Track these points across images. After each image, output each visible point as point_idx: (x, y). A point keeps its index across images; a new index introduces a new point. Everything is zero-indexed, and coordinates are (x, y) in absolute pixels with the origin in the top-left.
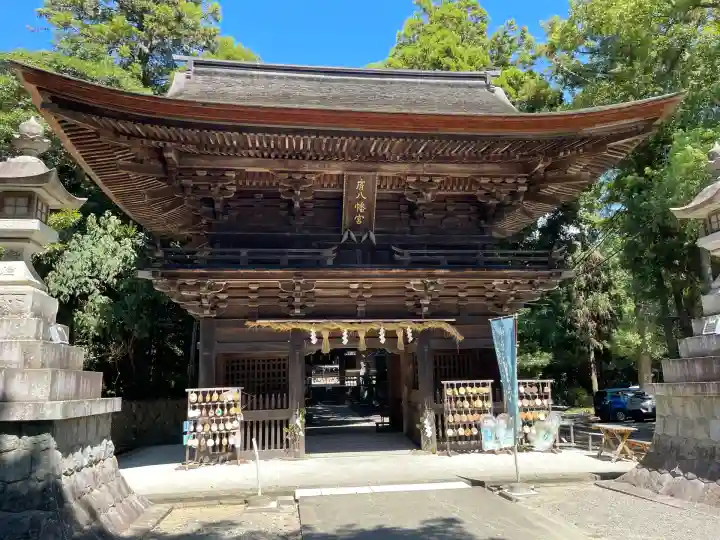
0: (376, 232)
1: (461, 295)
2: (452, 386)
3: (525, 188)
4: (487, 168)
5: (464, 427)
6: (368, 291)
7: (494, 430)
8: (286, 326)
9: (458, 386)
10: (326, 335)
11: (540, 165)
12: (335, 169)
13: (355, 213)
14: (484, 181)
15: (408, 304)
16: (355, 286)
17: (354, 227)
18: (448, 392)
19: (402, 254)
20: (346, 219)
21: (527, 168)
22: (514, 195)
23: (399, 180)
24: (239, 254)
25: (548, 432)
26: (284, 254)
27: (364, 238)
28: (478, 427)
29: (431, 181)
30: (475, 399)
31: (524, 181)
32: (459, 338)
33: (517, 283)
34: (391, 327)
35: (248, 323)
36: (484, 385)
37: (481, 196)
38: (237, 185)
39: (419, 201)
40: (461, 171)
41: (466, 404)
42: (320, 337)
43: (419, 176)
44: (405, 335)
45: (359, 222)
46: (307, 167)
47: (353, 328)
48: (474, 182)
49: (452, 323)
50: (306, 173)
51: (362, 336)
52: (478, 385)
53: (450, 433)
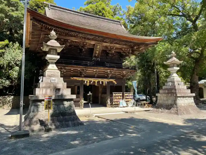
0: (100, 58)
1: (116, 74)
2: (115, 93)
3: (131, 52)
4: (124, 46)
5: (116, 102)
6: (97, 72)
7: (122, 103)
8: (80, 79)
9: (116, 93)
10: (88, 82)
11: (135, 47)
12: (93, 43)
13: (96, 53)
14: (124, 49)
15: (106, 75)
16: (95, 71)
17: (95, 57)
18: (114, 95)
19: (107, 64)
20: (94, 54)
21: (132, 47)
22: (129, 53)
23: (106, 47)
24: (72, 61)
25: (132, 103)
26: (83, 62)
27: (97, 59)
28: (119, 102)
29: (113, 48)
30: (119, 96)
31: (131, 50)
32: (116, 83)
33: (128, 72)
34: (102, 80)
35: (71, 78)
36: (121, 93)
37: (122, 52)
38: (70, 43)
39: (110, 52)
40: (119, 46)
41: (117, 97)
42: (87, 82)
43: (111, 47)
44: (105, 82)
45: (96, 55)
46: (87, 41)
47: (94, 80)
48: (121, 49)
49: (114, 80)
50: (87, 43)
51: (96, 82)
52: (119, 93)
53: (114, 103)
